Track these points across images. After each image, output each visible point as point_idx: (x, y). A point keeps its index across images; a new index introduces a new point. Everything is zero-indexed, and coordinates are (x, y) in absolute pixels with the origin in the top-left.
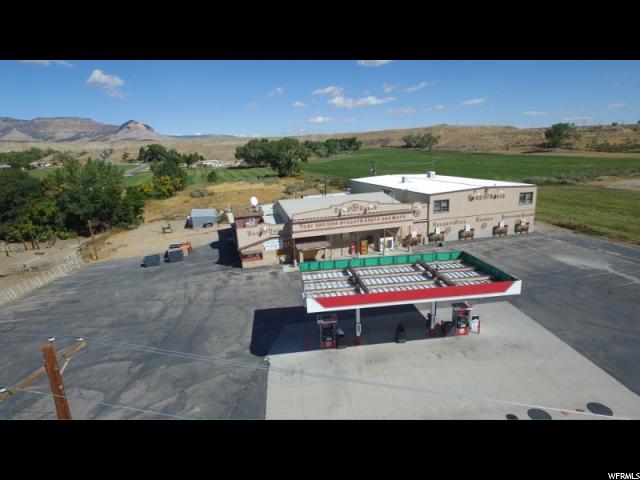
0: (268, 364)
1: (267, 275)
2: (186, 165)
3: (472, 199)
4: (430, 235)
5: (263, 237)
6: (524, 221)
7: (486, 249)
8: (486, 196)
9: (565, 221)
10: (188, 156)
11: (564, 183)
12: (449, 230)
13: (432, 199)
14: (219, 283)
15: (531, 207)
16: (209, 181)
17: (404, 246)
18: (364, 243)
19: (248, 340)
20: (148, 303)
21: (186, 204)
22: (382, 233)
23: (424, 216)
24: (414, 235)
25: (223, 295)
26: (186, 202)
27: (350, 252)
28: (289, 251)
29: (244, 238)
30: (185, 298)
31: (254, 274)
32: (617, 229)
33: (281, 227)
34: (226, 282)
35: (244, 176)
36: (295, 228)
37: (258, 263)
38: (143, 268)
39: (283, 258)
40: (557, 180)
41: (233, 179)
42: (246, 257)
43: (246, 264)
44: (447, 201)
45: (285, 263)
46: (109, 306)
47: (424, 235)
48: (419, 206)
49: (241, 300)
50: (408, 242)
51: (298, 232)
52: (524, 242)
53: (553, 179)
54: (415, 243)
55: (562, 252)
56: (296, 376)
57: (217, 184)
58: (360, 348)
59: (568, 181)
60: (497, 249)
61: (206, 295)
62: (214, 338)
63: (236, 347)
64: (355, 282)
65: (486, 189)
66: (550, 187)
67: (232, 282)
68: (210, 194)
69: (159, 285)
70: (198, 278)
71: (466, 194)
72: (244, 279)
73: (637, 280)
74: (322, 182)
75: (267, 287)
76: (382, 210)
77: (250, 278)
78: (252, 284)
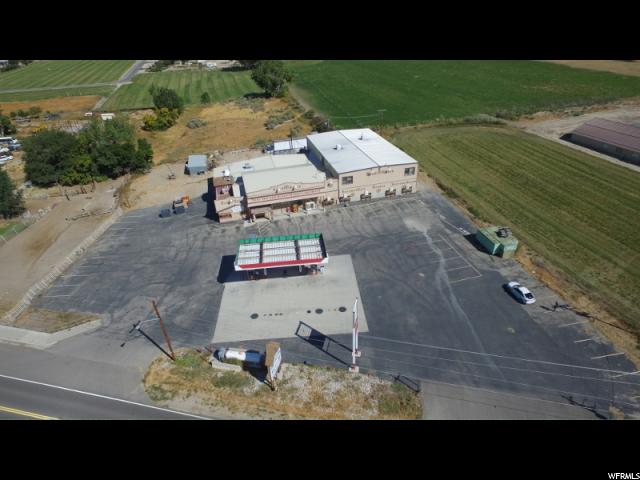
0: (224, 287)
1: (231, 230)
2: (181, 64)
3: (369, 175)
4: (340, 199)
5: (231, 205)
6: (408, 186)
7: (371, 211)
8: (379, 172)
12: (353, 194)
13: (341, 176)
14: (205, 235)
15: (413, 177)
16: (203, 101)
17: (322, 206)
18: (295, 206)
20: (168, 248)
21: (184, 138)
22: (308, 200)
23: (335, 187)
24: (329, 199)
25: (208, 244)
26: (184, 135)
27: (287, 210)
28: (247, 213)
29: (220, 206)
30: (187, 245)
31: (226, 228)
33: (242, 198)
34: (209, 234)
36: (248, 201)
37: (228, 220)
38: (160, 218)
39: (244, 216)
40: (493, 119)
41: (225, 98)
42: (221, 216)
43: (221, 220)
44: (352, 177)
45: (245, 220)
46: (147, 250)
47: (336, 198)
48: (333, 181)
49: (216, 249)
50: (325, 203)
51: (251, 203)
52: (399, 204)
53: (491, 118)
54: (330, 203)
57: (210, 106)
58: (266, 280)
59: (503, 120)
60: (378, 211)
61: (199, 243)
62: (202, 273)
65: (380, 167)
66: (484, 128)
67: (213, 234)
68: (204, 124)
69: (172, 234)
70: (195, 229)
71: (365, 172)
72: (220, 232)
73: (430, 242)
74: (300, 111)
75: (232, 239)
76: (305, 187)
77: (223, 231)
78: (224, 236)
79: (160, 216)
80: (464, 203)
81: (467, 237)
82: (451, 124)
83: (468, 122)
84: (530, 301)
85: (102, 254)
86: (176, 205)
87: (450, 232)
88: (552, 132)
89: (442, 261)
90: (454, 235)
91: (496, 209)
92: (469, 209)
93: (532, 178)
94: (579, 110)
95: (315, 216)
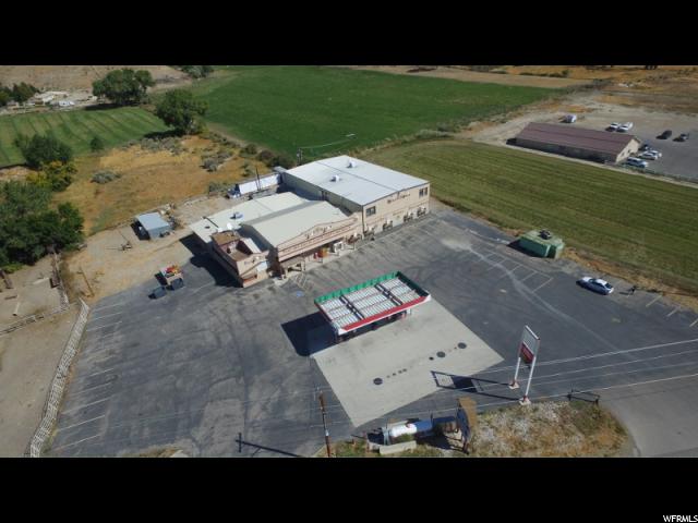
0: (315, 360)
1: (264, 292)
2: (17, 105)
4: (365, 233)
5: (256, 263)
6: (423, 207)
7: (403, 239)
8: (398, 197)
9: (447, 199)
11: (445, 137)
12: (376, 226)
13: (365, 209)
14: (236, 306)
15: (426, 198)
16: (94, 149)
17: (349, 244)
18: (323, 250)
19: (292, 347)
20: (198, 334)
21: (100, 196)
22: (335, 242)
23: (360, 220)
24: (355, 235)
25: (249, 316)
26: (97, 193)
27: (315, 257)
29: (243, 267)
30: (223, 324)
31: (257, 292)
32: (477, 202)
33: (267, 253)
34: (241, 303)
35: (126, 130)
36: (280, 254)
37: (254, 281)
39: (271, 274)
40: (441, 133)
41: (122, 141)
42: (245, 280)
43: (245, 285)
44: (374, 208)
45: (273, 277)
47: (361, 233)
48: (357, 215)
49: (265, 319)
50: (351, 241)
51: (282, 256)
52: (424, 227)
53: (437, 132)
54: (356, 240)
55: (446, 235)
56: (333, 362)
59: (449, 133)
60: (409, 238)
61: (236, 318)
64: (351, 307)
65: (398, 193)
66: (436, 143)
67: (246, 303)
68: (118, 176)
69: (190, 316)
70: (217, 302)
71: (386, 200)
72: (252, 298)
73: (483, 258)
74: (234, 146)
75: (275, 303)
76: (335, 226)
77: (256, 296)
78: (261, 302)
79: (152, 296)
80: (480, 214)
81: (509, 246)
82: (405, 142)
83: (420, 138)
84: (611, 291)
85: (104, 365)
86: (169, 280)
87: (492, 245)
88: (496, 139)
89: (509, 273)
90: (498, 247)
91: (511, 216)
92: (490, 220)
93: (515, 182)
94: (501, 117)
95: (349, 256)
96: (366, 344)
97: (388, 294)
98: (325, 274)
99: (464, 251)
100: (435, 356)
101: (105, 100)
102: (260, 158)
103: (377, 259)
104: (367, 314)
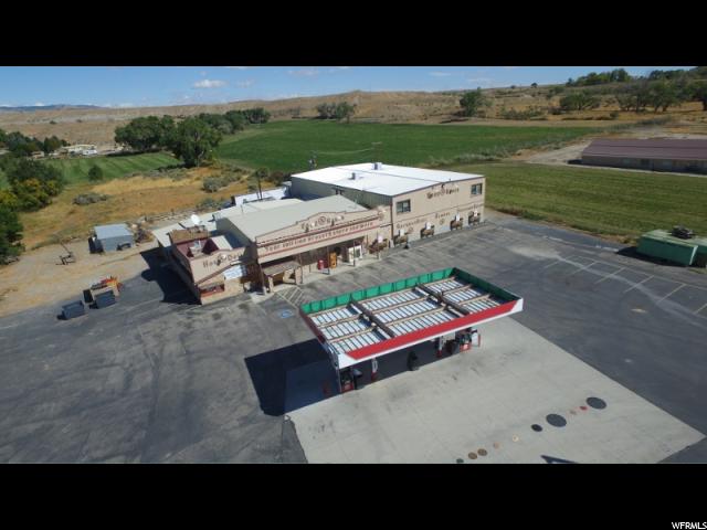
0: (292, 424)
1: (233, 310)
2: (43, 154)
3: (430, 196)
4: (395, 238)
5: (222, 265)
6: (476, 211)
7: (451, 247)
8: (443, 192)
9: (508, 207)
10: (43, 141)
11: (491, 160)
12: (411, 230)
13: (395, 201)
14: (182, 329)
15: (481, 198)
16: (92, 179)
17: (371, 252)
18: (333, 256)
19: (255, 399)
20: (100, 372)
22: (351, 243)
23: (387, 220)
24: (380, 240)
26: (72, 212)
27: (319, 267)
28: (255, 277)
29: (200, 269)
30: (147, 356)
31: (221, 310)
32: (550, 211)
33: (241, 251)
34: (189, 326)
35: (135, 167)
36: (261, 251)
37: (220, 296)
38: (63, 322)
39: (247, 286)
40: (484, 158)
41: (124, 174)
42: (204, 291)
43: (205, 300)
44: (409, 201)
45: (251, 291)
46: (45, 385)
47: (389, 237)
48: (383, 210)
49: (220, 349)
50: (375, 248)
51: (264, 256)
52: (480, 235)
53: (481, 157)
54: (381, 248)
55: (516, 243)
56: (328, 430)
57: (105, 182)
58: (378, 384)
59: (495, 157)
60: (460, 246)
61: (173, 347)
62: (213, 405)
63: (245, 411)
65: (443, 184)
67: (197, 325)
69: (102, 343)
70: (151, 325)
71: (425, 192)
72: (210, 318)
73: (583, 267)
74: (245, 173)
75: (243, 325)
76: (349, 218)
77: (217, 317)
78: (224, 324)
80: (559, 222)
82: (443, 165)
83: (460, 162)
86: (94, 293)
87: (592, 253)
88: (554, 161)
89: (637, 286)
90: (602, 255)
91: (605, 222)
92: (574, 227)
93: (595, 193)
94: (553, 145)
95: (370, 267)
96: (396, 396)
97: (439, 300)
98: (331, 287)
99: (549, 261)
100: (544, 424)
101: (129, 149)
102: (270, 180)
103: (413, 270)
104: (398, 331)
